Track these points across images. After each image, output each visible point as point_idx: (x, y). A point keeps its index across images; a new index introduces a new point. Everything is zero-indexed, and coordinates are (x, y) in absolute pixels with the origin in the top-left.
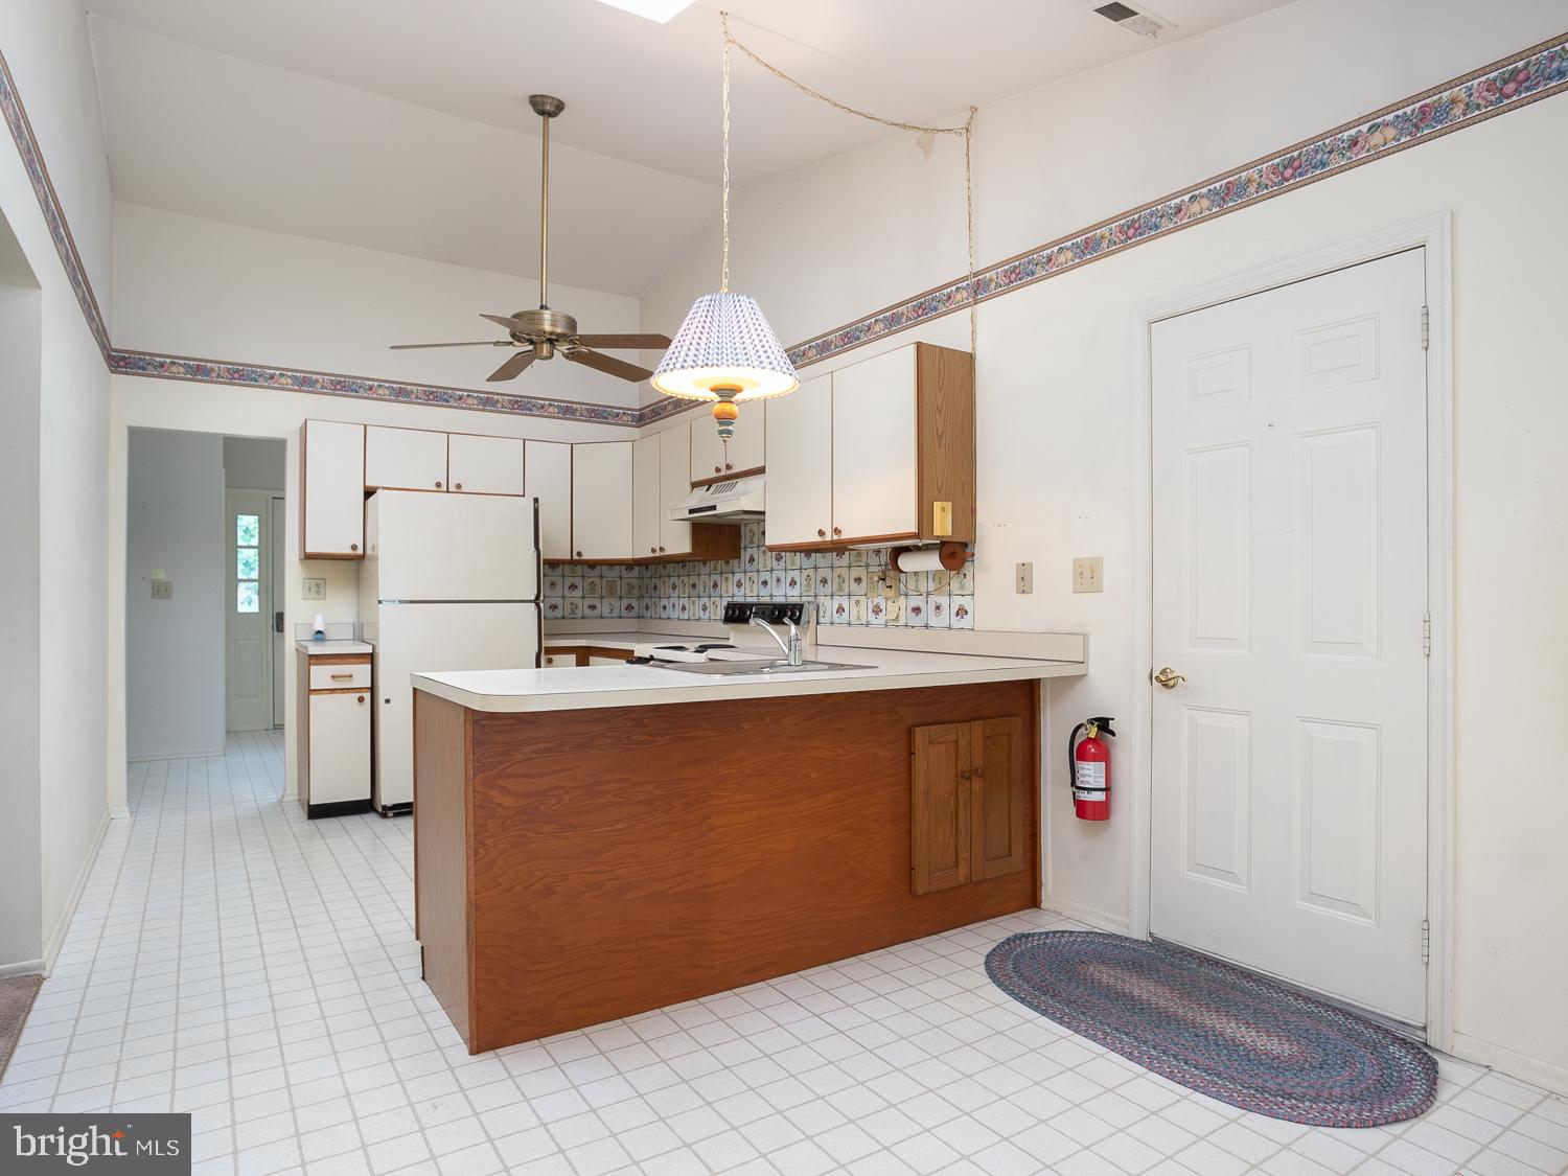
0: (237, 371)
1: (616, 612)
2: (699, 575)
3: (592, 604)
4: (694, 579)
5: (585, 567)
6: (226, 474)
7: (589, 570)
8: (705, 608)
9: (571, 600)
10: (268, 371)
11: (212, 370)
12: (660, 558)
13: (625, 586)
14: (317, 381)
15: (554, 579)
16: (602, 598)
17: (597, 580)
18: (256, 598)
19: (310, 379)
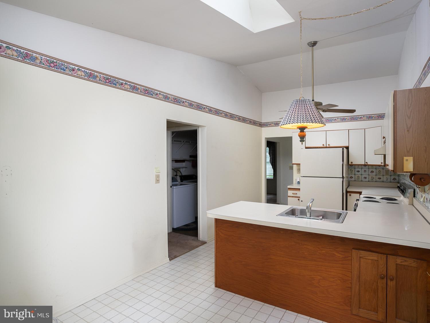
3: (379, 177)
9: (372, 176)
15: (365, 169)
16: (383, 175)
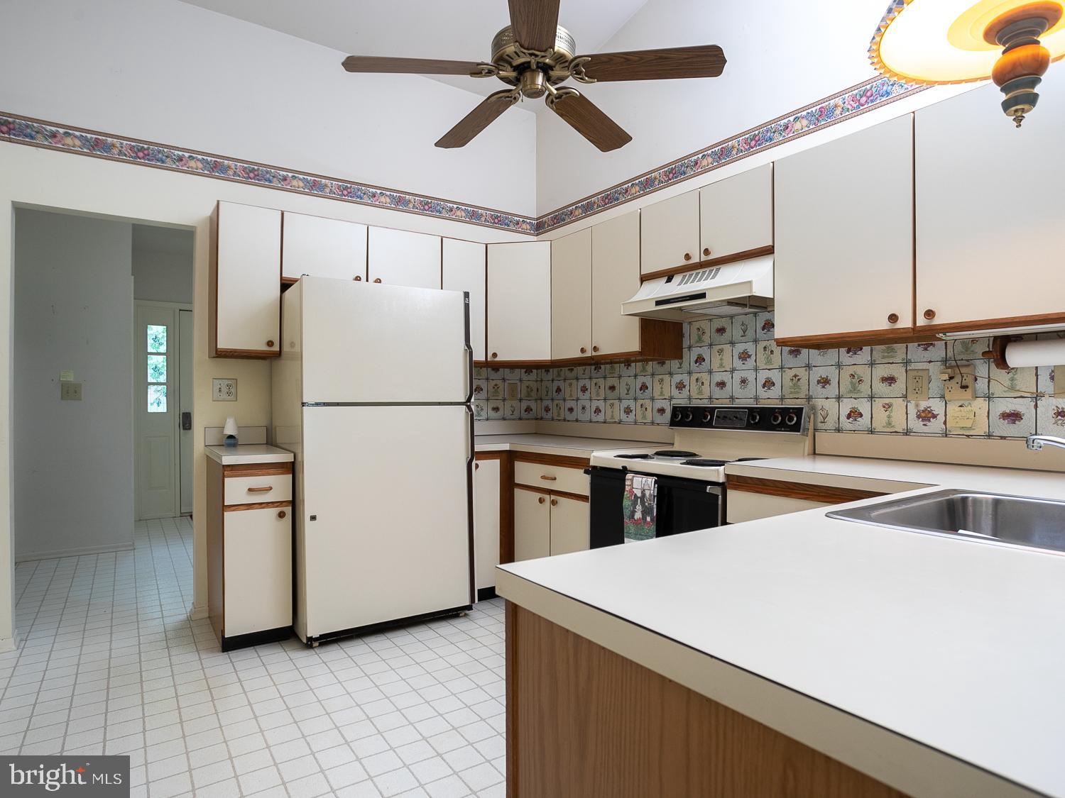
0: (142, 149)
1: (517, 414)
2: (620, 377)
3: (495, 406)
4: (610, 382)
5: (489, 369)
6: (135, 282)
7: (493, 372)
8: (628, 411)
10: (176, 152)
11: (113, 145)
12: (592, 358)
13: (524, 387)
14: (229, 167)
16: (504, 400)
17: (500, 383)
18: (164, 399)
19: (222, 165)
